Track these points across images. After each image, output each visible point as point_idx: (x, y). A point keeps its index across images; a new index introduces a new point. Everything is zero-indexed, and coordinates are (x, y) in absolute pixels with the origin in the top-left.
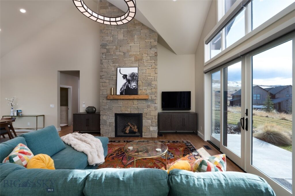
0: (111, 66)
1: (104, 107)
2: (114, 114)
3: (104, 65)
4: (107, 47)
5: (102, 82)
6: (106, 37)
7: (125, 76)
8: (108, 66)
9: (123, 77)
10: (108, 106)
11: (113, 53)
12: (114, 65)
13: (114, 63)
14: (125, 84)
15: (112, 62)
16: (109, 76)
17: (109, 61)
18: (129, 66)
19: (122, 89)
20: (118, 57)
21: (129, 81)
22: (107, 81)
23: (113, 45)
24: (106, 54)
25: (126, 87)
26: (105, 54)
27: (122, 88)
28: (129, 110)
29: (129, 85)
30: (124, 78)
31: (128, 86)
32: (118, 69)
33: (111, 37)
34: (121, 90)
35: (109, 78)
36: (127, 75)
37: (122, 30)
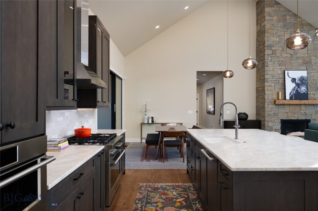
0: (277, 68)
1: (269, 113)
2: (280, 120)
3: (270, 68)
4: (273, 48)
5: (268, 85)
6: (272, 38)
7: (294, 80)
8: (273, 69)
9: (292, 80)
10: (273, 111)
11: (279, 54)
12: (280, 68)
13: (280, 65)
14: (295, 88)
15: (278, 65)
16: (275, 79)
17: (274, 63)
18: (296, 69)
19: (292, 94)
20: (284, 59)
21: (298, 85)
22: (273, 85)
23: (280, 46)
24: (272, 55)
25: (296, 91)
26: (270, 55)
27: (291, 92)
28: (296, 116)
29: (299, 89)
30: (293, 82)
31: (297, 91)
32: (286, 72)
33: (277, 38)
34: (290, 94)
35: (275, 82)
36: (296, 78)
37: (289, 30)
